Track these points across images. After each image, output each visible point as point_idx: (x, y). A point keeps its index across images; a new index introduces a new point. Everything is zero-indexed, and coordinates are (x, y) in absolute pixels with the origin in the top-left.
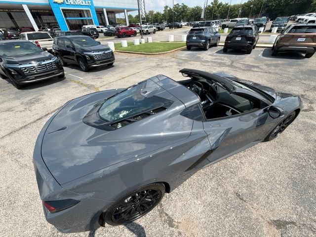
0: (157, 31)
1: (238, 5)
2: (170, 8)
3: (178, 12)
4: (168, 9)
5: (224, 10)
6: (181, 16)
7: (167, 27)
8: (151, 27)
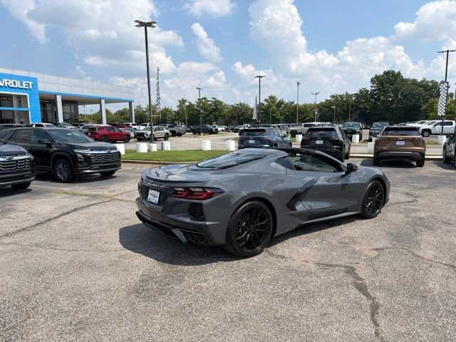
0: (171, 136)
1: (311, 104)
2: (190, 104)
3: (205, 109)
4: (187, 104)
5: (288, 111)
6: (212, 116)
7: (188, 131)
8: (159, 129)
